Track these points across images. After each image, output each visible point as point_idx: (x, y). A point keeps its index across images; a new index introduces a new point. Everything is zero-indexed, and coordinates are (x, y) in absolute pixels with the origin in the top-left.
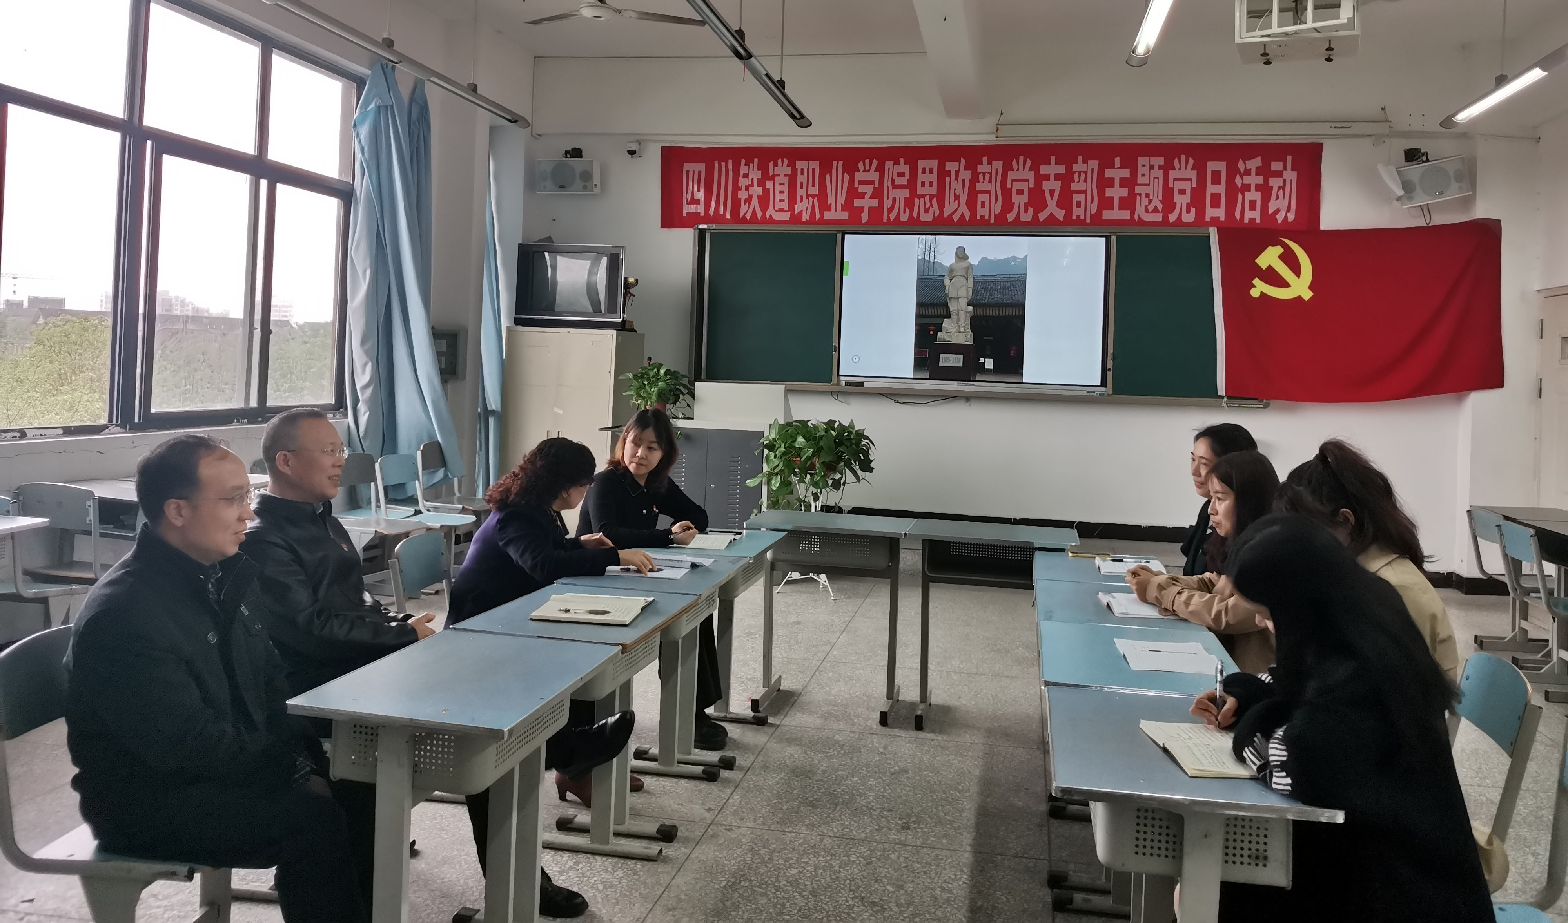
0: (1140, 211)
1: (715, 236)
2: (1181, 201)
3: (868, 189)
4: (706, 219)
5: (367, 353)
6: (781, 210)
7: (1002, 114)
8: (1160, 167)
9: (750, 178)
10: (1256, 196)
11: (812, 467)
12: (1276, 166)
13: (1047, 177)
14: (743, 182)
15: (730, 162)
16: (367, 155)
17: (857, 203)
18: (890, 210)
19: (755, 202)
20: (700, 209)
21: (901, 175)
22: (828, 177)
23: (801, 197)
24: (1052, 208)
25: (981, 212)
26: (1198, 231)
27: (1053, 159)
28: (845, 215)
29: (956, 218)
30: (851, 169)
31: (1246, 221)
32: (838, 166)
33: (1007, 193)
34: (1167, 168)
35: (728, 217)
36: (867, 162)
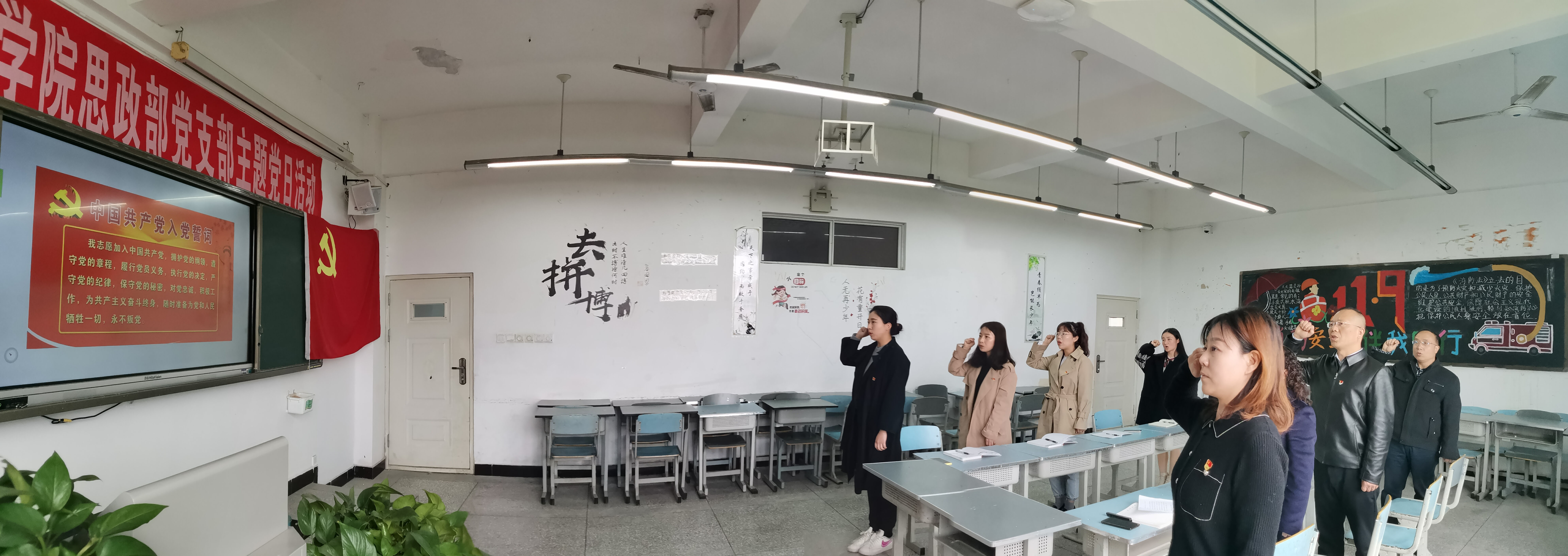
0: (255, 185)
2: (274, 184)
3: (19, 52)
8: (265, 149)
10: (302, 190)
12: (309, 170)
18: (49, 101)
21: (67, 52)
24: (206, 162)
25: (150, 144)
27: (205, 107)
29: (126, 142)
33: (172, 128)
34: (268, 151)
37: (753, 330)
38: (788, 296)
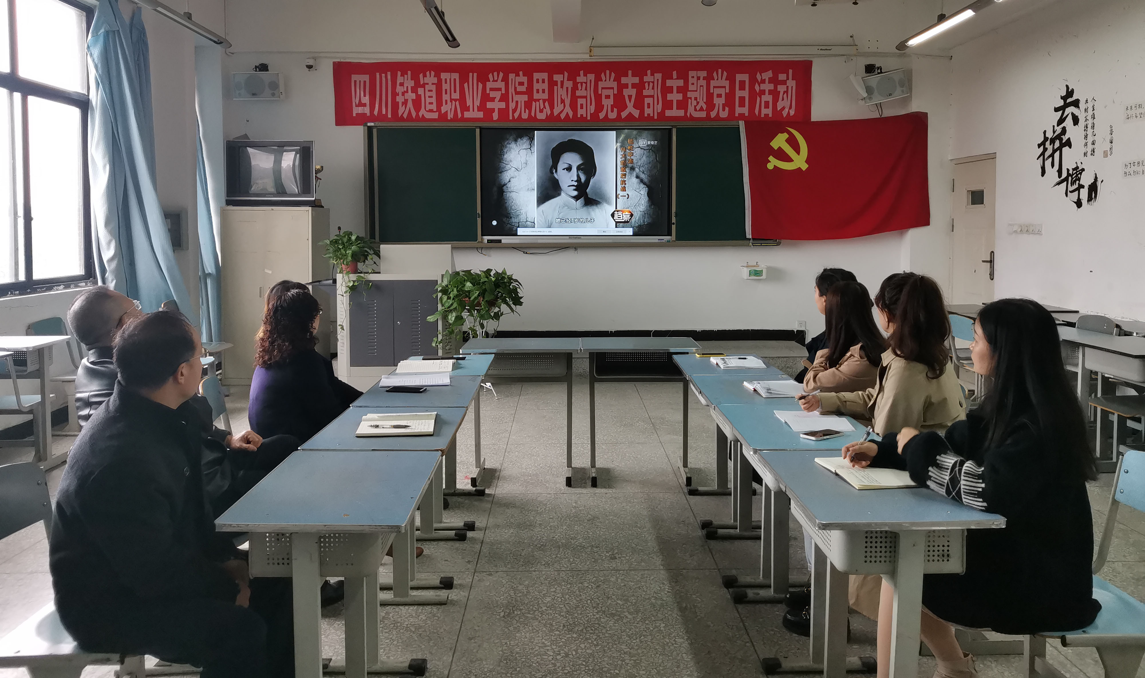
0: (691, 109)
1: (380, 131)
2: (719, 102)
3: (497, 95)
4: (372, 118)
5: (110, 232)
6: (431, 111)
7: (593, 39)
8: (704, 78)
9: (405, 85)
10: (767, 98)
11: (479, 304)
12: (782, 77)
13: (626, 86)
14: (399, 89)
15: (389, 74)
16: (100, 72)
17: (489, 105)
18: (514, 111)
19: (410, 104)
20: (367, 110)
21: (521, 84)
22: (466, 85)
23: (446, 101)
24: (631, 109)
25: (581, 112)
26: (732, 123)
27: (630, 72)
28: (480, 115)
29: (563, 116)
30: (483, 79)
31: (763, 116)
32: (473, 77)
33: (598, 98)
34: (709, 79)
35: (390, 116)
36: (495, 74)
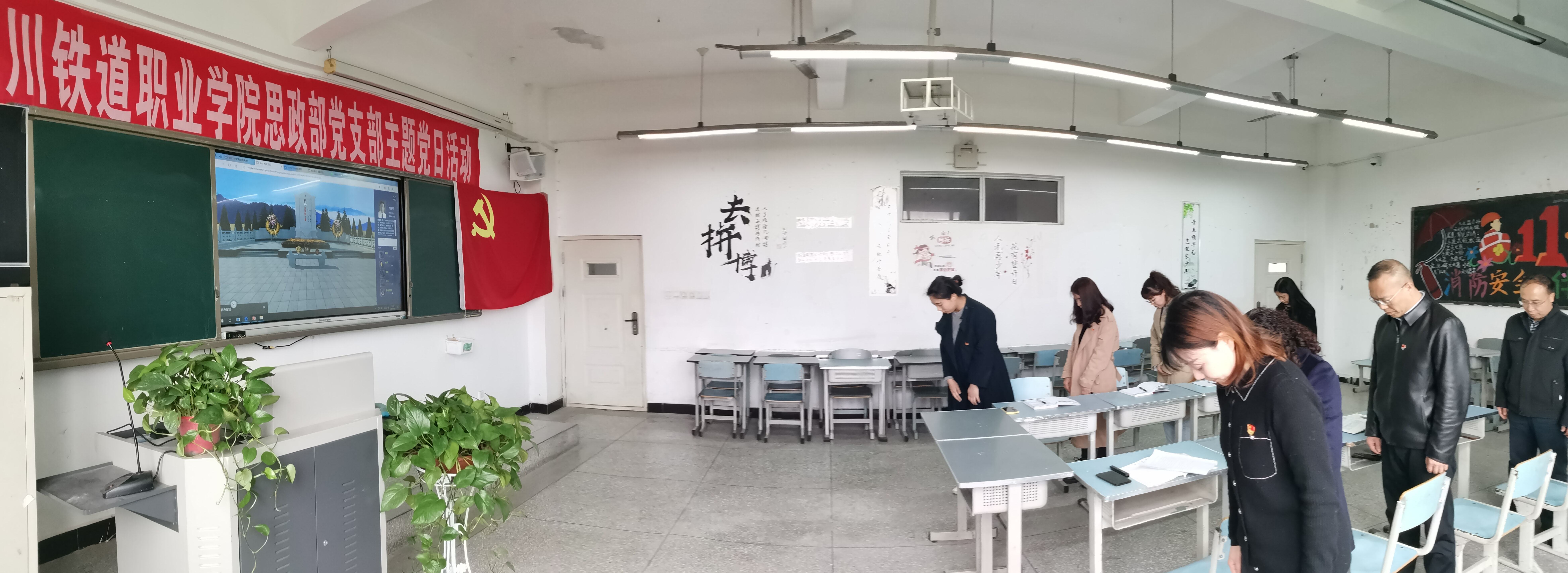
0: (404, 162)
2: (423, 157)
3: (221, 102)
6: (118, 107)
7: (329, 50)
8: (413, 128)
9: (72, 50)
10: (455, 160)
12: (463, 141)
13: (353, 120)
14: (58, 54)
17: (211, 116)
18: (244, 131)
19: (80, 87)
22: (177, 75)
23: (146, 95)
24: (358, 150)
25: (314, 146)
26: (445, 183)
27: (355, 104)
29: (297, 149)
30: (202, 72)
32: (188, 66)
33: (329, 130)
34: (416, 129)
35: (43, 101)
36: (218, 69)
37: (893, 289)
38: (932, 255)
